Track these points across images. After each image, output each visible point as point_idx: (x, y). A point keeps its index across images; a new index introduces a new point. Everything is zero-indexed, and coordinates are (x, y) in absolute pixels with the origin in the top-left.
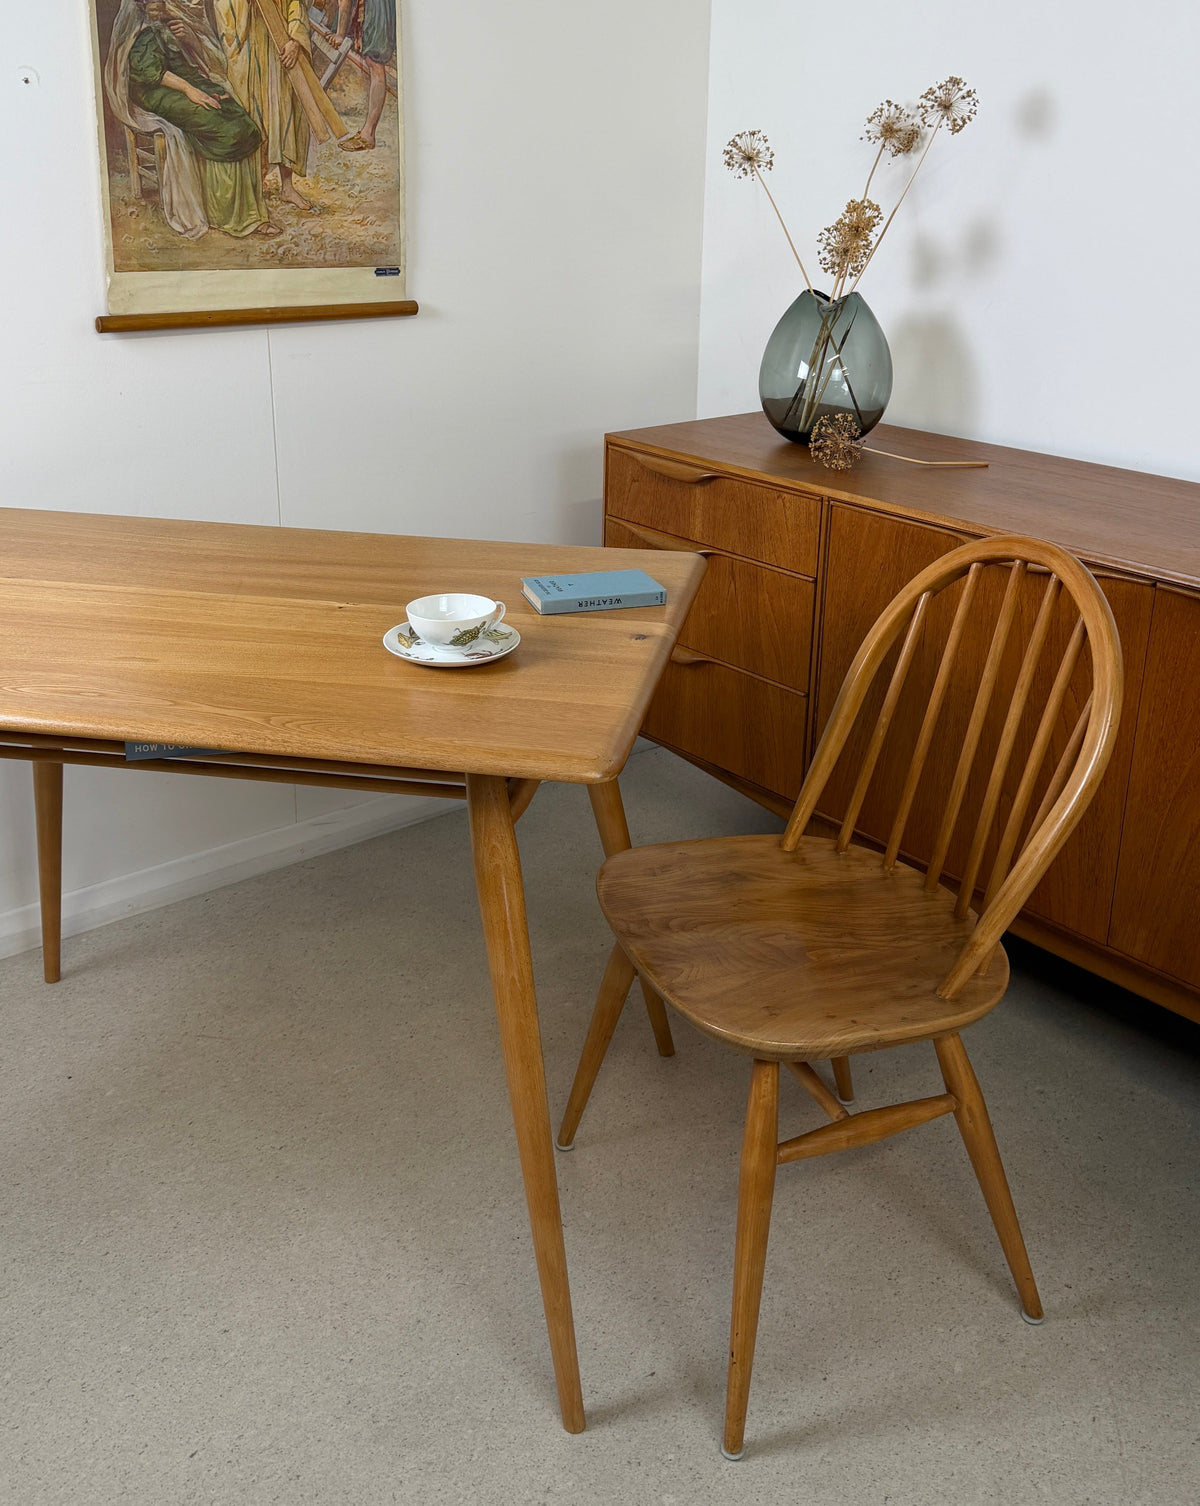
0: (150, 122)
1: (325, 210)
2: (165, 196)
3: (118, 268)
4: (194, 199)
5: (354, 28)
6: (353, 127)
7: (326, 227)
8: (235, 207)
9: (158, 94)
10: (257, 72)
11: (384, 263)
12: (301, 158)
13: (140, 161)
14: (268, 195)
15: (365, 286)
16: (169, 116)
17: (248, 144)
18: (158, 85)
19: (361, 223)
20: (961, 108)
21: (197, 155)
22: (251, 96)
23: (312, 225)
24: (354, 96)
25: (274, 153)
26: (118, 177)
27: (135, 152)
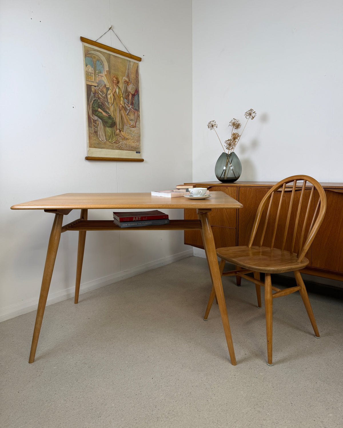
0: (96, 118)
1: (127, 139)
2: (99, 133)
3: (90, 147)
4: (104, 135)
5: (132, 104)
6: (132, 123)
7: (127, 142)
8: (111, 137)
9: (97, 113)
10: (115, 110)
11: (138, 150)
12: (123, 128)
13: (94, 126)
14: (117, 135)
15: (133, 155)
16: (99, 117)
17: (113, 125)
18: (97, 111)
19: (134, 142)
20: (253, 115)
21: (104, 125)
22: (114, 115)
23: (125, 142)
24: (132, 117)
25: (118, 126)
26: (90, 128)
27: (93, 124)
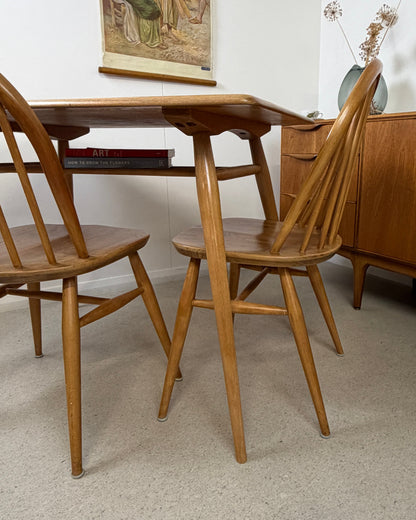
1: (183, 43)
2: (125, 28)
3: (107, 50)
4: (136, 31)
6: (194, 15)
7: (185, 49)
8: (151, 36)
11: (205, 65)
12: (175, 23)
13: (116, 13)
14: (163, 34)
15: (196, 73)
17: (156, 15)
19: (196, 50)
23: (178, 47)
24: (194, 4)
25: (165, 19)
26: (107, 17)
27: (113, 10)
